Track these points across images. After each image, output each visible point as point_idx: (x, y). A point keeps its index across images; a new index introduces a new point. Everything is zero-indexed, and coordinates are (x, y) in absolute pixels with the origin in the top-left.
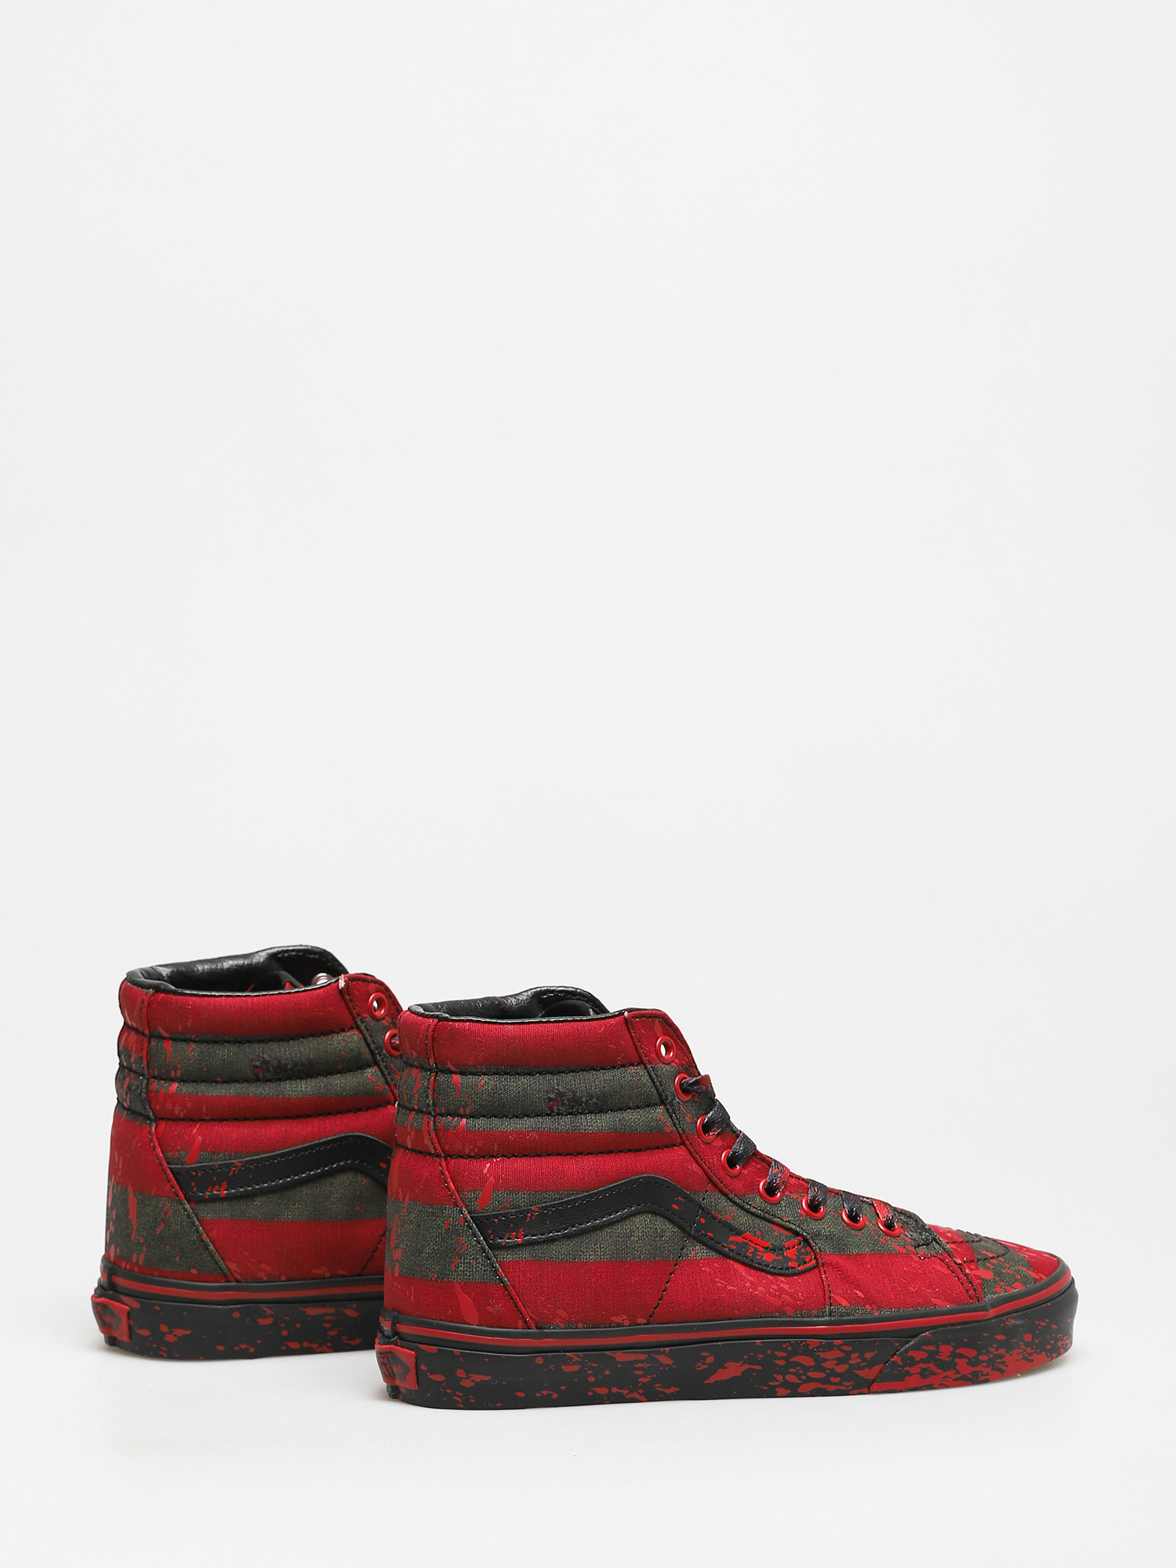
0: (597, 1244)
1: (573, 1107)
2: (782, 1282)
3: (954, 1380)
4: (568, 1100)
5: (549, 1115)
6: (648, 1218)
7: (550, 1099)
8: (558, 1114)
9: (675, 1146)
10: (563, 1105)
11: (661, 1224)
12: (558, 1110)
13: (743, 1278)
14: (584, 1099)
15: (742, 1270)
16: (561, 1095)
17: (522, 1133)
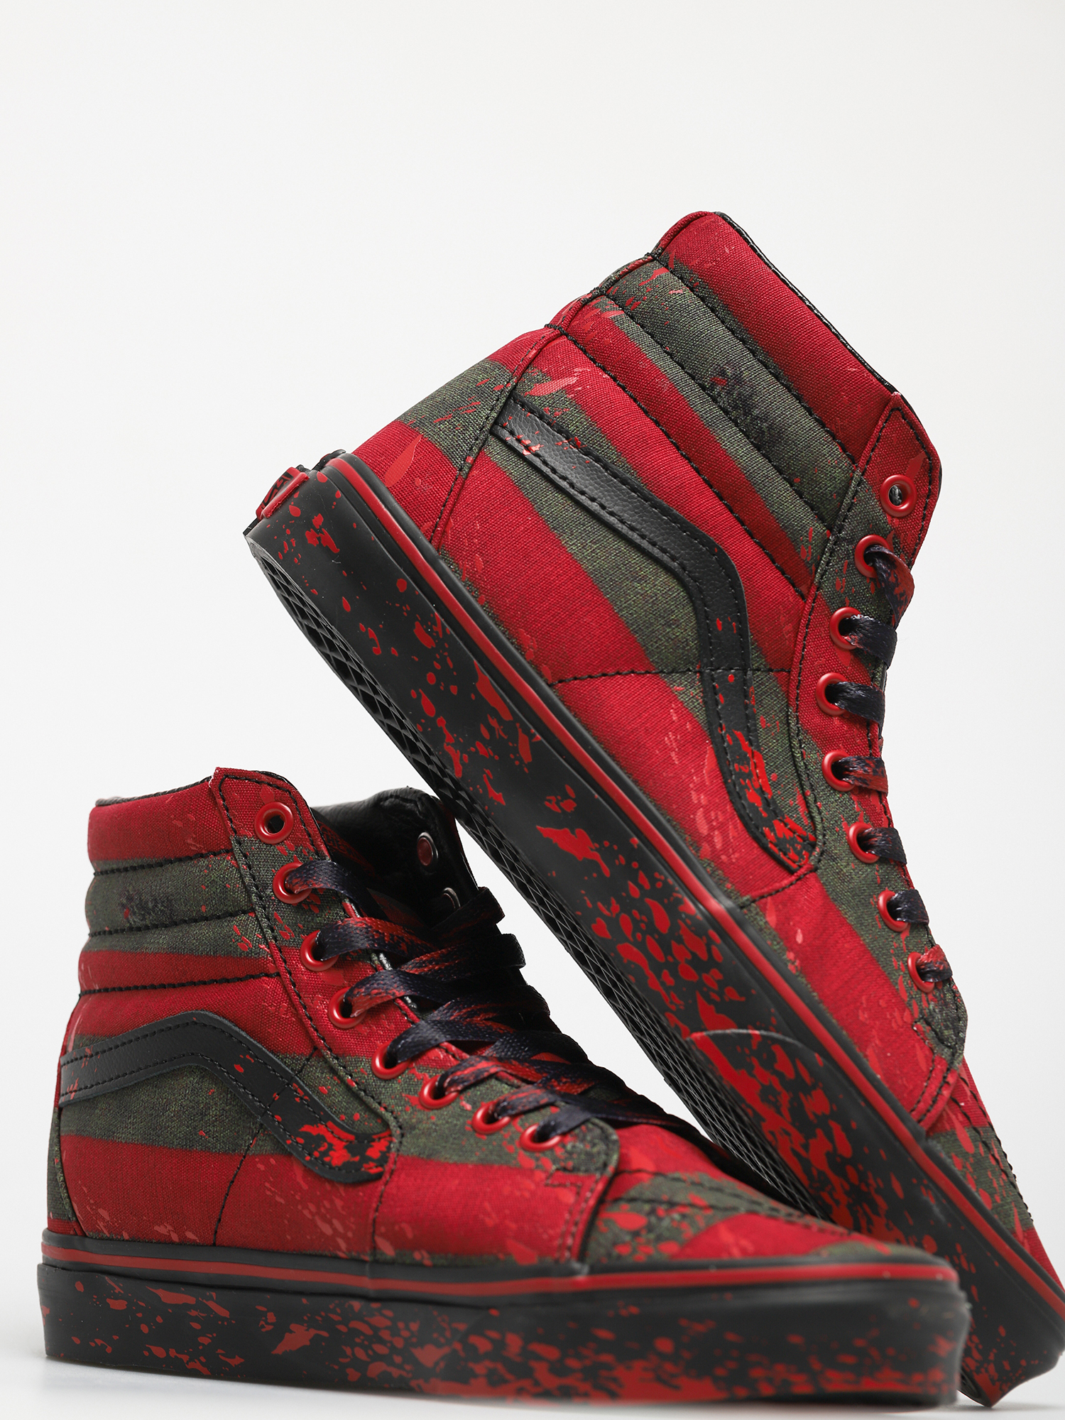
0: (595, 543)
1: (736, 407)
2: (736, 827)
3: (793, 1150)
4: (739, 394)
5: (703, 388)
6: (677, 592)
7: (723, 373)
8: (714, 400)
9: (794, 587)
10: (729, 393)
11: (684, 614)
12: (719, 394)
13: (699, 769)
14: (756, 412)
15: (709, 761)
16: (738, 380)
17: (657, 370)
